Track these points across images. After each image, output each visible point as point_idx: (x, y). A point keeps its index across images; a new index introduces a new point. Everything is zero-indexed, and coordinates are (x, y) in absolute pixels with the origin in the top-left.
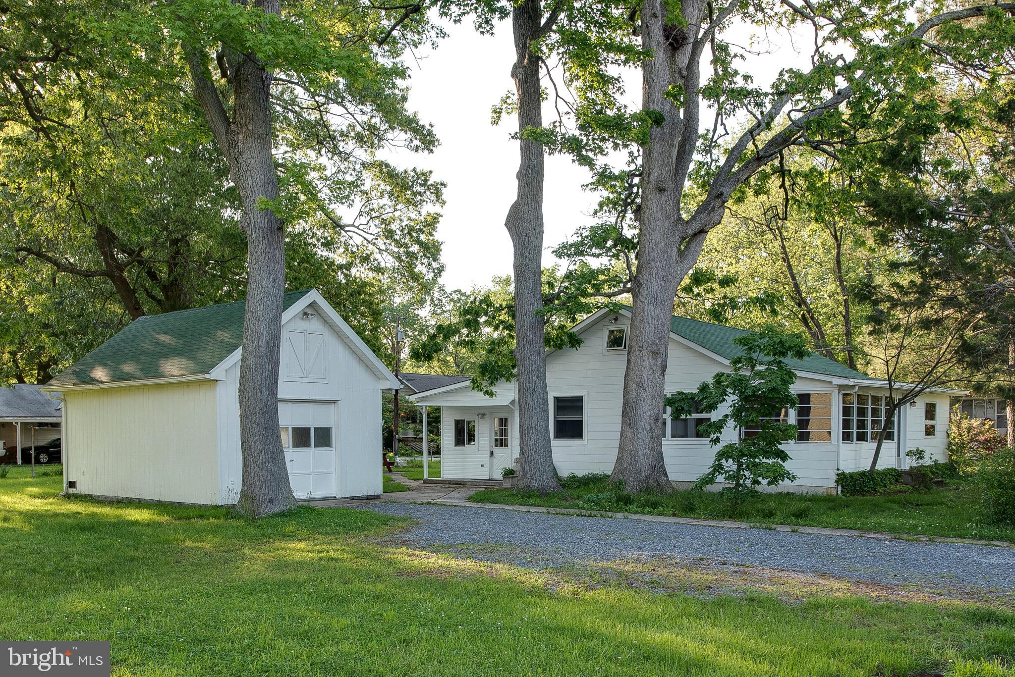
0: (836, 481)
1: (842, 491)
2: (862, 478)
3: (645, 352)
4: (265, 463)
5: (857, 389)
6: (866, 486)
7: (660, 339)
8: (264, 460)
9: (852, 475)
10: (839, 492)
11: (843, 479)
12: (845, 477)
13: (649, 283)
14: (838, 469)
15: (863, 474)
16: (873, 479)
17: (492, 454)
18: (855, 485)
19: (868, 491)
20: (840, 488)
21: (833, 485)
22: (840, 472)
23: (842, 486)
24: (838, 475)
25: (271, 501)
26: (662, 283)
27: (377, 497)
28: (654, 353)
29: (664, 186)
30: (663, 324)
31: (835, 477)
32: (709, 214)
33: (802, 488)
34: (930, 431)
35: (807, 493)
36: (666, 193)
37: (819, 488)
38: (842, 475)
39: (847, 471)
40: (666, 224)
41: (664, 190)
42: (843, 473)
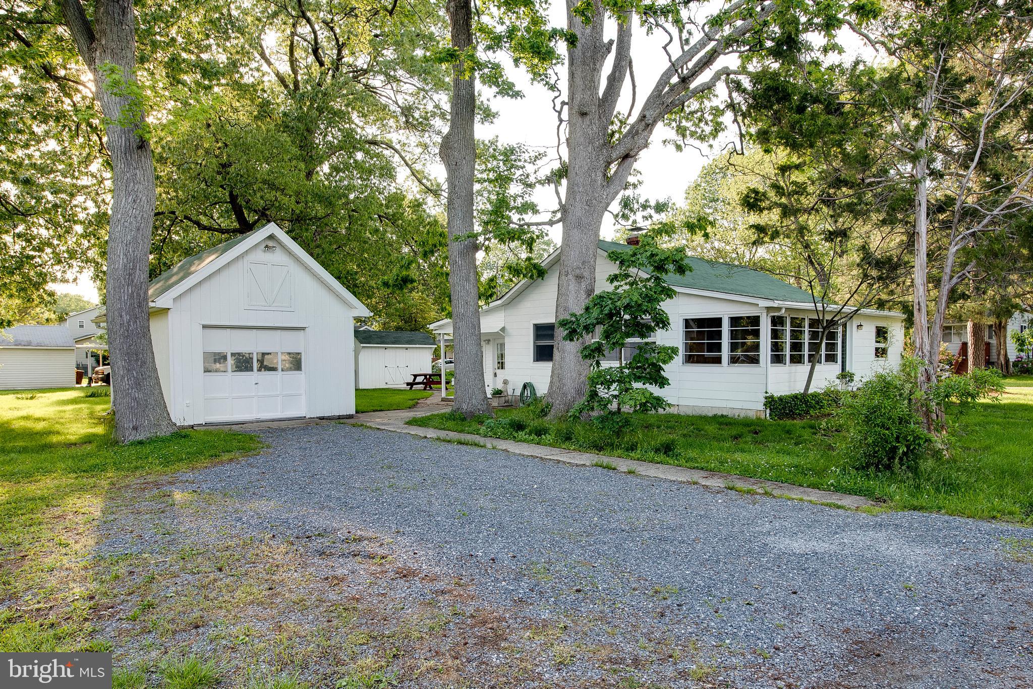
0: (764, 405)
1: (770, 415)
2: (793, 400)
3: (570, 277)
4: (128, 389)
5: (783, 310)
6: (798, 409)
7: (584, 263)
8: (127, 387)
9: (781, 399)
10: (768, 415)
11: (771, 402)
12: (773, 400)
13: (573, 208)
14: (766, 393)
15: (795, 397)
16: (806, 402)
17: (495, 375)
18: (784, 408)
19: (800, 414)
20: (768, 411)
21: (761, 407)
22: (768, 395)
23: (770, 410)
24: (766, 398)
25: (135, 428)
26: (586, 207)
27: (350, 417)
28: (577, 277)
29: (585, 110)
30: (588, 249)
31: (764, 400)
32: (633, 137)
33: (734, 411)
34: (881, 353)
35: (739, 416)
36: (588, 117)
37: (748, 411)
38: (769, 397)
39: (776, 395)
40: (590, 149)
41: (586, 114)
42: (772, 397)
